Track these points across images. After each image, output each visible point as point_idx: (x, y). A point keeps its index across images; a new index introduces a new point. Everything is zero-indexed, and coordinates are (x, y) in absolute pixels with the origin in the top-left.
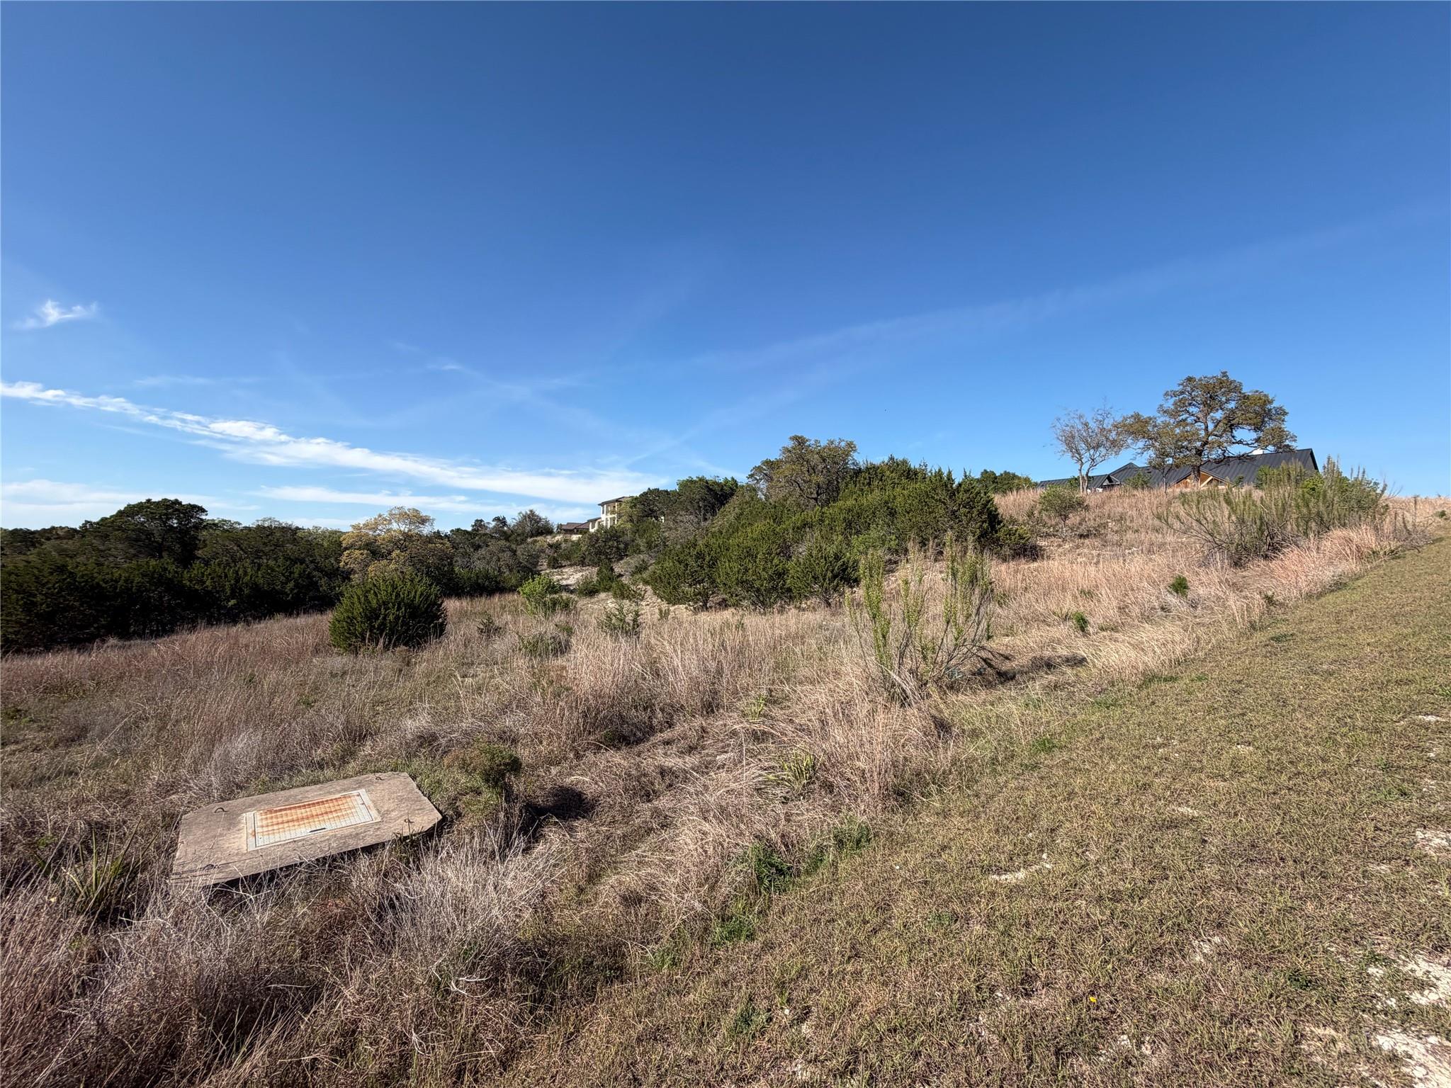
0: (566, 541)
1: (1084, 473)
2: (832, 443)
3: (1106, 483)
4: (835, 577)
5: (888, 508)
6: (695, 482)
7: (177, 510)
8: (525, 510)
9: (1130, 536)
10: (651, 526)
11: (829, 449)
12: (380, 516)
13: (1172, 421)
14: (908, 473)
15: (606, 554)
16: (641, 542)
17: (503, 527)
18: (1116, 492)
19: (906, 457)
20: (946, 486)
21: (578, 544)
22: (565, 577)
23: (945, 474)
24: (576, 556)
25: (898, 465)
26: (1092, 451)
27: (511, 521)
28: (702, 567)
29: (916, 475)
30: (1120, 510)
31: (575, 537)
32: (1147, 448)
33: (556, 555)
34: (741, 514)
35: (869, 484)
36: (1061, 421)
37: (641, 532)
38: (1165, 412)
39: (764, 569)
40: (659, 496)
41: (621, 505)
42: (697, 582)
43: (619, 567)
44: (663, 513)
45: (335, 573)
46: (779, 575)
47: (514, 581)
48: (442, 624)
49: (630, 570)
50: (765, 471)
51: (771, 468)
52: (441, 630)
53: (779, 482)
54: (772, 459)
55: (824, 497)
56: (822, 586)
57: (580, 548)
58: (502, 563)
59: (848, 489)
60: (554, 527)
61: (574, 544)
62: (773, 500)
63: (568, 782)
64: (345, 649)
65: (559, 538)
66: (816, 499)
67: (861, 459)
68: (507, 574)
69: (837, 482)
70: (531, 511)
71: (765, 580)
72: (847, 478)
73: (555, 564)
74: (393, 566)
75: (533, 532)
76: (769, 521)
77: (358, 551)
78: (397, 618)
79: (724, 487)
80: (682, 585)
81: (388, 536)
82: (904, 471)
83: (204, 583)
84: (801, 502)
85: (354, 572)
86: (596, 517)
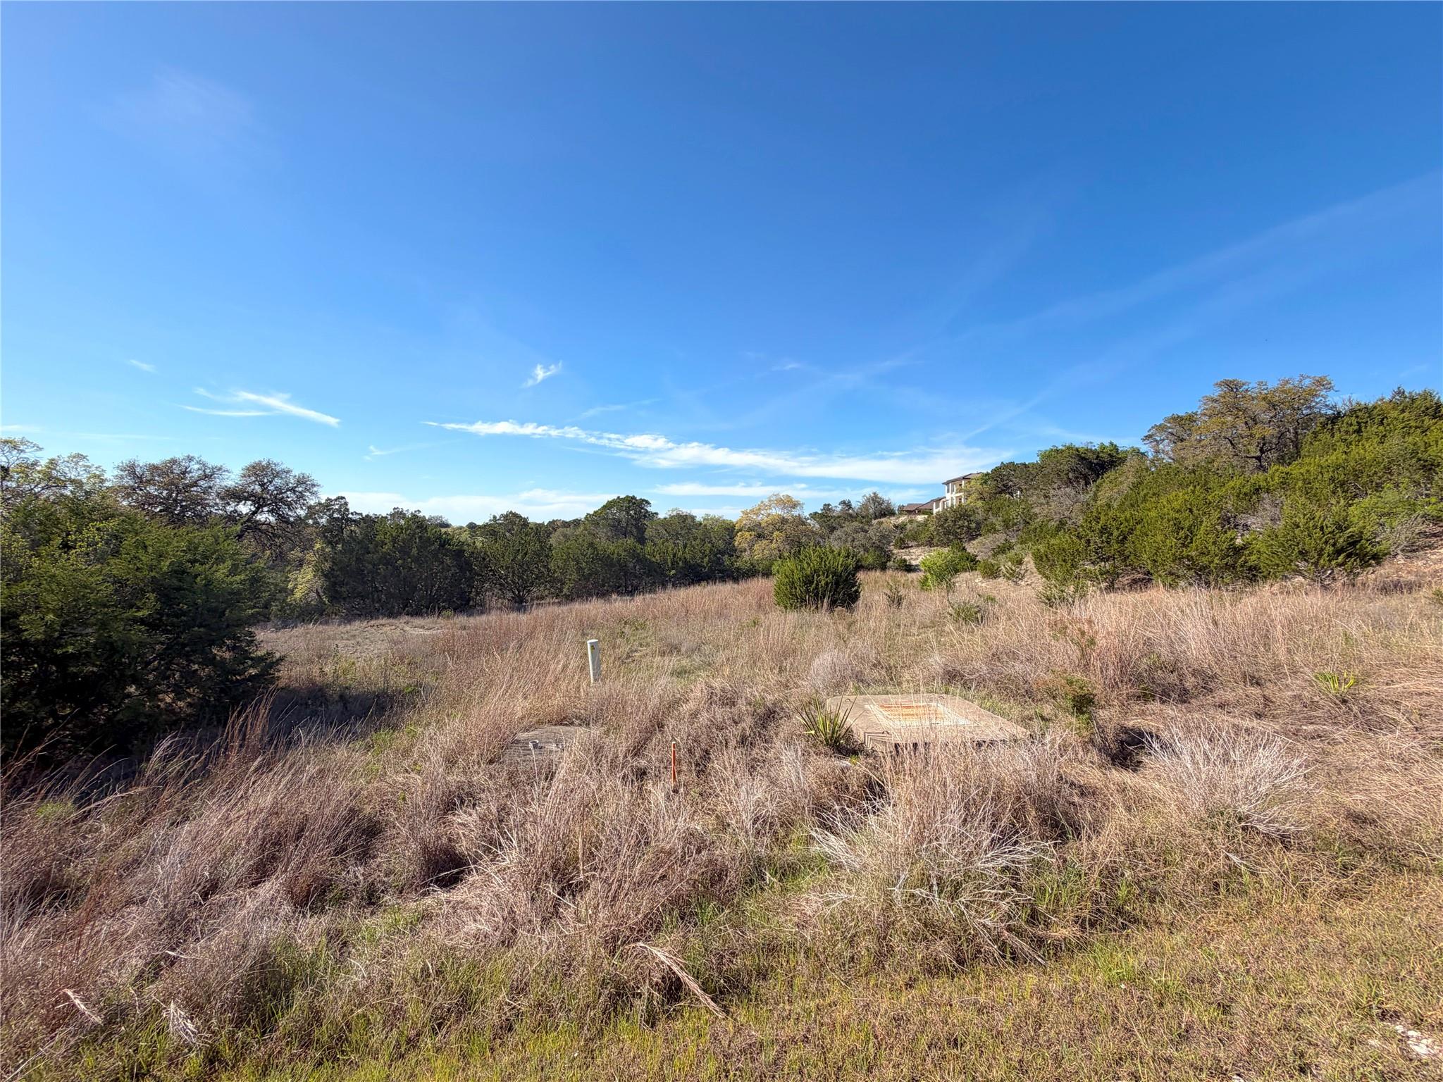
0: (911, 522)
2: (1286, 382)
4: (1337, 552)
5: (1419, 460)
6: (1062, 451)
7: (634, 503)
8: (869, 492)
10: (1006, 503)
11: (1285, 392)
12: (762, 502)
14: (1437, 410)
15: (956, 535)
16: (997, 522)
17: (848, 510)
21: (925, 524)
22: (914, 557)
24: (923, 536)
25: (1413, 400)
27: (854, 504)
28: (1108, 542)
31: (920, 518)
33: (902, 535)
34: (1140, 483)
35: (1359, 431)
37: (995, 510)
39: (1214, 543)
40: (1015, 471)
41: (969, 482)
42: (1102, 560)
43: (972, 548)
44: (1019, 488)
45: (732, 551)
46: (1238, 551)
47: (870, 560)
48: (857, 591)
49: (986, 550)
50: (1170, 430)
51: (1181, 426)
52: (854, 597)
53: (1200, 441)
54: (1182, 414)
55: (1273, 455)
56: (1316, 564)
57: (926, 528)
58: (857, 543)
59: (1320, 440)
60: (896, 509)
61: (920, 525)
62: (1189, 463)
63: (1130, 724)
64: (786, 607)
65: (903, 519)
66: (1258, 458)
67: (1339, 399)
68: (862, 553)
69: (1296, 433)
70: (875, 493)
71: (1216, 556)
72: (1316, 427)
73: (902, 545)
74: (774, 545)
75: (877, 514)
76: (1191, 487)
77: (747, 533)
78: (827, 584)
79: (1101, 455)
80: (1081, 562)
81: (769, 520)
82: (1427, 409)
83: (654, 557)
84: (1235, 463)
85: (745, 550)
86: (940, 497)
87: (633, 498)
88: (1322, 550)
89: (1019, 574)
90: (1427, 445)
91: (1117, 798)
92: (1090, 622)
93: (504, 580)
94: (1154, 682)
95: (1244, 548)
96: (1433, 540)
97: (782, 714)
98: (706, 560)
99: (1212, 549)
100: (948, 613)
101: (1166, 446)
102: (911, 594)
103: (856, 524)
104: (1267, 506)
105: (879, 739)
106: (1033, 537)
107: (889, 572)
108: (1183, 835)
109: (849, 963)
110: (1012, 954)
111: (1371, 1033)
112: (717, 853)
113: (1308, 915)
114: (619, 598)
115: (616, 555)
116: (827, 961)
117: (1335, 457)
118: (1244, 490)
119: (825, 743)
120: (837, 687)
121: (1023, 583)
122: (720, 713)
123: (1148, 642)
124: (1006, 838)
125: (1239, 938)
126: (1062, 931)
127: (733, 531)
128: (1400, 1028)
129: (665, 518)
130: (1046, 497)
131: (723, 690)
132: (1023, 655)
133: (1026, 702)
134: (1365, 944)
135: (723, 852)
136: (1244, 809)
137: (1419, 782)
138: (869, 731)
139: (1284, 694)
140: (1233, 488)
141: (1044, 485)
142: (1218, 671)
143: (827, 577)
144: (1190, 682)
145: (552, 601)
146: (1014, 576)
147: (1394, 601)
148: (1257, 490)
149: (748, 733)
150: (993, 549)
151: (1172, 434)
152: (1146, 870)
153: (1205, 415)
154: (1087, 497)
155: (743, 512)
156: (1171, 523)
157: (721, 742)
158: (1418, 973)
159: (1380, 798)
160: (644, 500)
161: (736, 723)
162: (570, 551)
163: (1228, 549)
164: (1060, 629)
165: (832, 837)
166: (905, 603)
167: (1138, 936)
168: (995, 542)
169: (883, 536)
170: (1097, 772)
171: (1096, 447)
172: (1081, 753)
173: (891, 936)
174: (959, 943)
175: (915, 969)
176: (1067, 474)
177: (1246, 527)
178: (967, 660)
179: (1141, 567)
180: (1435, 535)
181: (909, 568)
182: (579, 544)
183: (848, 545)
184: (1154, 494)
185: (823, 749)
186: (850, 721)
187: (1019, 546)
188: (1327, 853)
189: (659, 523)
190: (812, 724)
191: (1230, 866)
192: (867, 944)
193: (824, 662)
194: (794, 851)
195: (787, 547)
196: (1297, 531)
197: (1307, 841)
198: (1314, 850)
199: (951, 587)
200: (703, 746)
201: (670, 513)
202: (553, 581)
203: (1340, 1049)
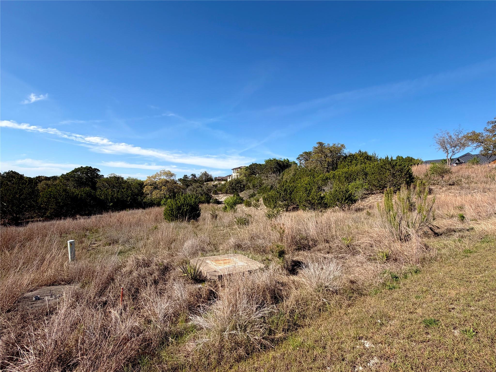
0: (219, 184)
1: (449, 158)
2: (335, 145)
3: (457, 162)
4: (346, 199)
5: (364, 172)
6: (272, 161)
7: (91, 170)
8: (203, 171)
9: (473, 185)
10: (254, 178)
11: (334, 148)
12: (157, 173)
13: (491, 134)
14: (368, 158)
15: (236, 190)
16: (251, 185)
17: (194, 178)
18: (464, 166)
19: (366, 151)
20: (390, 163)
21: (225, 185)
22: (220, 198)
23: (390, 158)
24: (224, 190)
25: (363, 154)
26: (453, 148)
27: (197, 176)
28: (286, 194)
29: (371, 158)
30: (467, 173)
31: (223, 182)
32: (478, 146)
33: (216, 189)
34: (296, 174)
35: (351, 162)
36: (439, 135)
37: (250, 181)
38: (488, 131)
39: (316, 196)
40: (257, 166)
41: (241, 169)
42: (284, 201)
43: (242, 195)
44: (258, 173)
45: (142, 194)
46: (322, 198)
47: (203, 199)
48: (199, 213)
49: (246, 196)
50: (304, 157)
51: (307, 155)
52: (199, 215)
53: (312, 161)
54: (308, 151)
55: (331, 167)
56: (341, 203)
57: (225, 187)
58: (198, 192)
59: (342, 164)
60: (214, 178)
61: (223, 185)
62: (309, 168)
63: (295, 259)
64: (169, 220)
65: (216, 182)
66: (327, 168)
67: (347, 151)
68: (200, 196)
69: (336, 161)
70: (205, 172)
71: (317, 200)
72: (341, 160)
73: (216, 193)
74: (162, 192)
75: (206, 180)
76: (310, 177)
77: (149, 186)
78: (187, 210)
79: (284, 163)
80: (278, 201)
81: (160, 181)
82: (366, 157)
83: (101, 197)
84: (321, 169)
85: (148, 194)
86: (231, 174)
87: (90, 167)
88: (343, 198)
89: (258, 205)
90: (366, 168)
91: (292, 286)
92: (283, 224)
93: (6, 208)
94: (301, 244)
95: (324, 197)
96: (367, 196)
97: (171, 268)
98: (129, 198)
99: (316, 197)
100: (235, 221)
101: (303, 162)
102: (220, 214)
103: (198, 184)
104: (329, 184)
105: (212, 274)
106: (262, 191)
107: (211, 204)
108: (311, 295)
109: (207, 366)
110: (264, 347)
111: (357, 344)
112: (147, 334)
113: (342, 314)
114: (81, 217)
115: (79, 196)
116: (198, 368)
117: (345, 170)
118: (323, 178)
119: (191, 278)
120: (194, 254)
121: (259, 209)
122: (143, 271)
123: (299, 230)
124: (261, 306)
125: (326, 325)
126: (279, 335)
127: (142, 185)
128: (363, 341)
129: (107, 178)
130: (267, 177)
131: (144, 260)
132: (261, 237)
133: (263, 254)
134: (355, 319)
135: (149, 333)
136: (327, 284)
137: (365, 269)
138: (208, 271)
139: (334, 244)
140: (321, 178)
141: (267, 172)
142: (318, 239)
143: (187, 207)
144: (311, 243)
145: (38, 220)
146: (256, 206)
147: (359, 214)
148: (327, 179)
149: (157, 278)
150: (249, 195)
151: (305, 158)
152: (302, 308)
153: (314, 152)
154: (279, 178)
155: (148, 177)
156: (304, 188)
157: (144, 284)
158: (366, 325)
159: (357, 275)
160: (96, 169)
161: (151, 275)
162: (52, 193)
163: (320, 198)
164: (274, 227)
165: (198, 317)
166: (218, 217)
167: (300, 331)
168: (249, 193)
169: (209, 190)
170: (286, 277)
171: (283, 160)
172: (281, 271)
173: (223, 351)
174: (247, 347)
175: (232, 361)
176: (274, 169)
177: (324, 190)
178: (243, 240)
179: (296, 203)
180: (367, 194)
181: (219, 203)
182: (58, 190)
183: (194, 193)
184: (299, 178)
185: (190, 281)
186: (201, 268)
187: (258, 194)
188: (346, 294)
189: (104, 181)
190: (185, 271)
191: (323, 303)
192: (214, 357)
193: (188, 244)
194: (180, 326)
195: (168, 193)
196: (337, 192)
197: (342, 291)
198: (343, 294)
199: (235, 211)
200: (135, 287)
201: (110, 175)
202: (40, 208)
203: (351, 351)
